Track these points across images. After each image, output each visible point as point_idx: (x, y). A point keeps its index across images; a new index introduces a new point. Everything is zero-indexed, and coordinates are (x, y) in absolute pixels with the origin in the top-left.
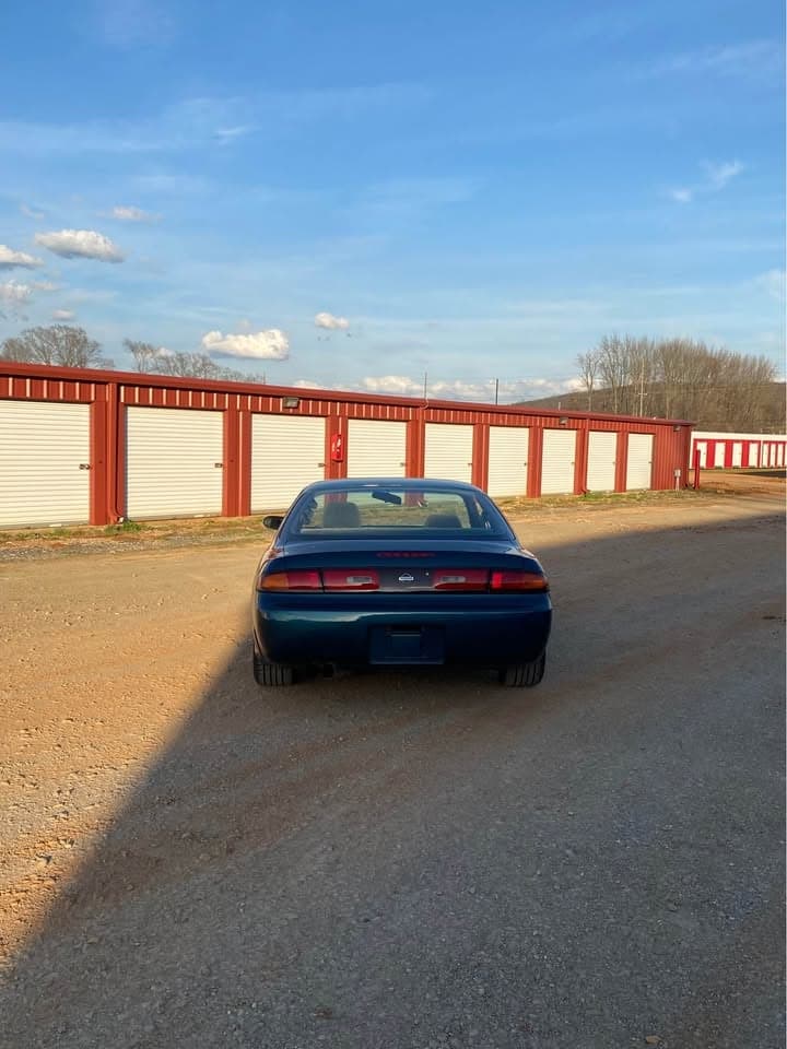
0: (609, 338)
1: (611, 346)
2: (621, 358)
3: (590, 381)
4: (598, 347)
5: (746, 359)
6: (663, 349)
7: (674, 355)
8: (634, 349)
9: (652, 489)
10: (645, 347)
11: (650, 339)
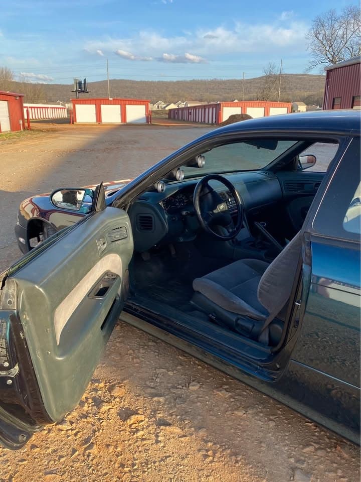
9: (12, 130)
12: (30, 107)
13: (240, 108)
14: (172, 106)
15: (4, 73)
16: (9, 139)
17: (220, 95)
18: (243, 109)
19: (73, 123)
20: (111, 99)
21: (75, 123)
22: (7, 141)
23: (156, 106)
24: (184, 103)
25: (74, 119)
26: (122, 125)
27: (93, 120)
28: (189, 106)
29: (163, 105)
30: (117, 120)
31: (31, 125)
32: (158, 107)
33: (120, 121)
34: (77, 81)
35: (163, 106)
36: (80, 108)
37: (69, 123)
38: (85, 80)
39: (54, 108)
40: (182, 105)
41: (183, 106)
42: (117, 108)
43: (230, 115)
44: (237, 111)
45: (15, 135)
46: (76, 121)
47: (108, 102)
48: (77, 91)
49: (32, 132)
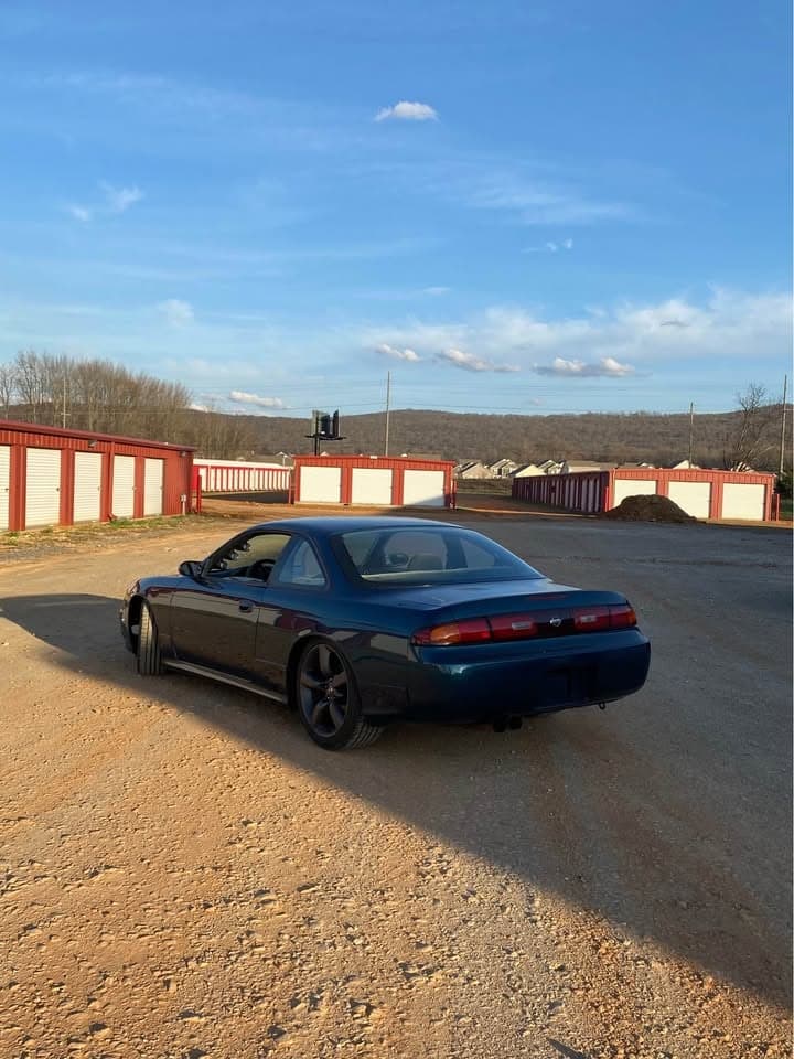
0: (25, 353)
1: (28, 362)
2: (39, 375)
3: (5, 396)
4: (13, 362)
5: (164, 386)
6: (81, 368)
7: (94, 376)
8: (53, 367)
9: (163, 514)
10: (65, 366)
11: (69, 358)
12: (212, 467)
13: (654, 483)
14: (532, 471)
15: (173, 394)
16: (156, 529)
17: (653, 448)
18: (661, 485)
19: (292, 503)
20: (376, 457)
21: (296, 502)
22: (150, 533)
23: (495, 469)
24: (561, 465)
25: (296, 496)
26: (393, 510)
27: (333, 496)
28: (571, 470)
29: (510, 466)
30: (384, 499)
31: (205, 502)
32: (500, 471)
33: (389, 501)
34: (320, 416)
35: (511, 470)
36: (308, 473)
37: (285, 501)
38: (336, 413)
39: (264, 469)
40: (556, 470)
41: (558, 471)
42: (386, 475)
43: (625, 497)
44: (646, 488)
45: (169, 523)
46: (299, 499)
47: (367, 464)
48: (317, 435)
49: (203, 519)
